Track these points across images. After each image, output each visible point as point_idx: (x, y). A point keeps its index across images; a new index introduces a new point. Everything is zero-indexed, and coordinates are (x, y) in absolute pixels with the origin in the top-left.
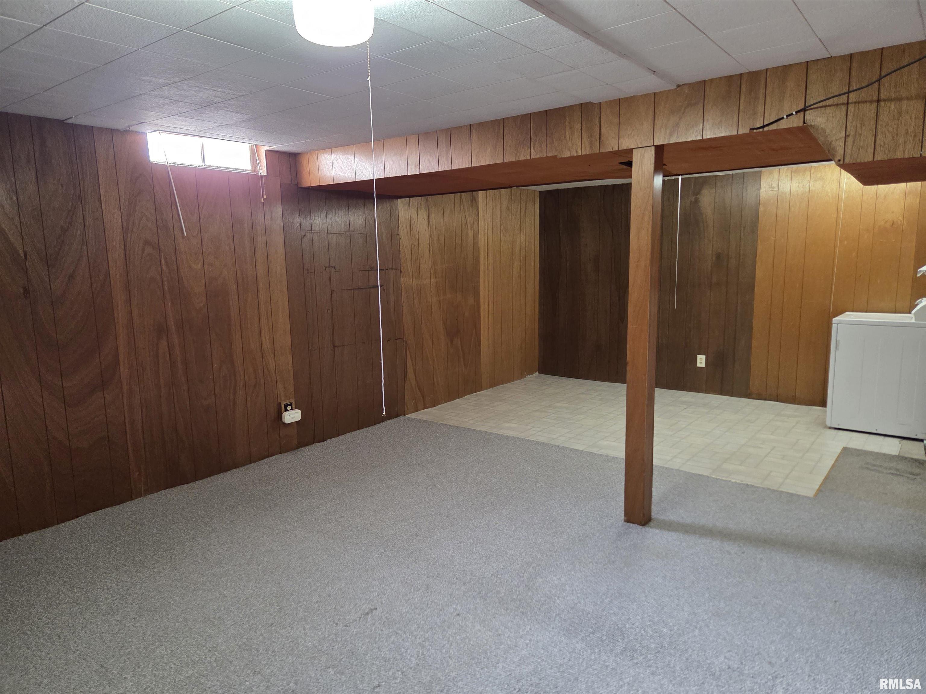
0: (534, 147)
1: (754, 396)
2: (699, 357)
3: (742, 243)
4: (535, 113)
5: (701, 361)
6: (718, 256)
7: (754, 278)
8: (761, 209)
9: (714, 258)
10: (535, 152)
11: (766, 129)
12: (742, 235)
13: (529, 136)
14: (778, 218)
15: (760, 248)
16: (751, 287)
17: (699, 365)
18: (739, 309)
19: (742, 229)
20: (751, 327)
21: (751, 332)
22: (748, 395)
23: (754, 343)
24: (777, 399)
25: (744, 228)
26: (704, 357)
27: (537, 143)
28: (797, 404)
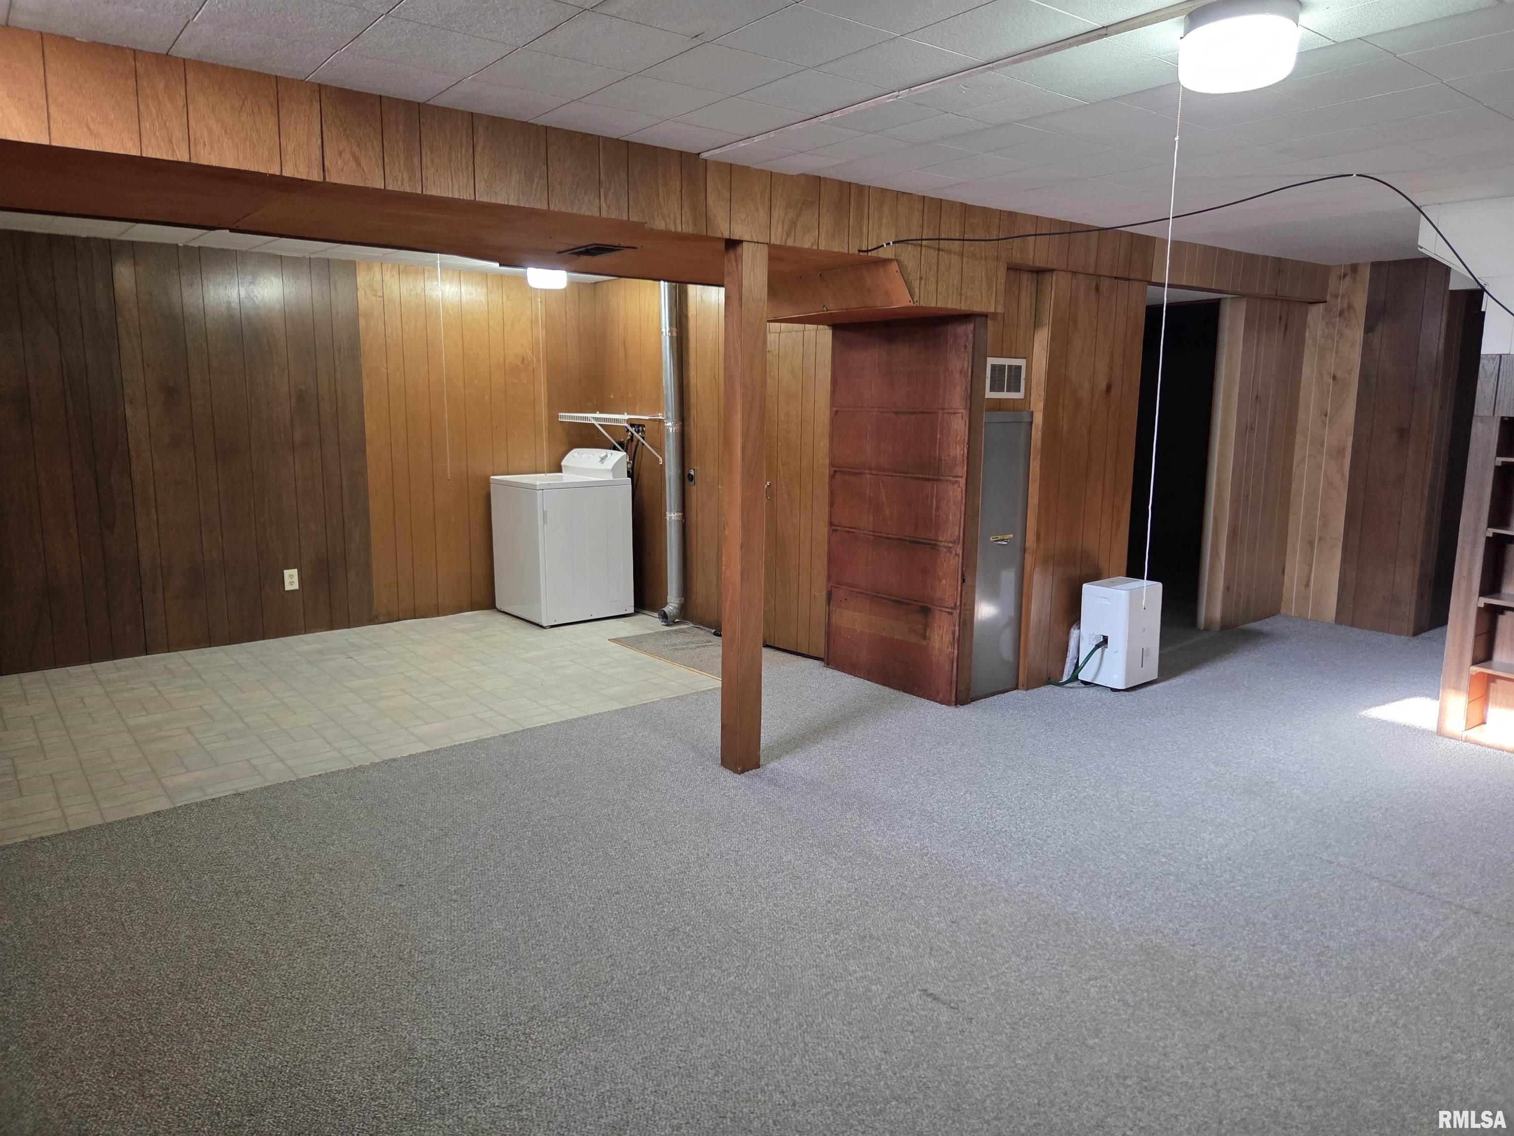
0: (606, 197)
1: (381, 618)
2: (287, 573)
3: (338, 374)
4: (607, 139)
5: (291, 579)
6: (301, 397)
7: (363, 432)
8: (362, 323)
9: (293, 400)
10: (609, 208)
11: (870, 253)
12: (337, 363)
13: (597, 176)
14: (388, 340)
15: (366, 385)
16: (361, 447)
17: (288, 587)
18: (344, 482)
19: (336, 353)
20: (366, 511)
21: (368, 519)
22: (373, 620)
23: (374, 535)
24: (415, 614)
25: (339, 351)
26: (295, 572)
27: (610, 193)
28: (443, 616)
